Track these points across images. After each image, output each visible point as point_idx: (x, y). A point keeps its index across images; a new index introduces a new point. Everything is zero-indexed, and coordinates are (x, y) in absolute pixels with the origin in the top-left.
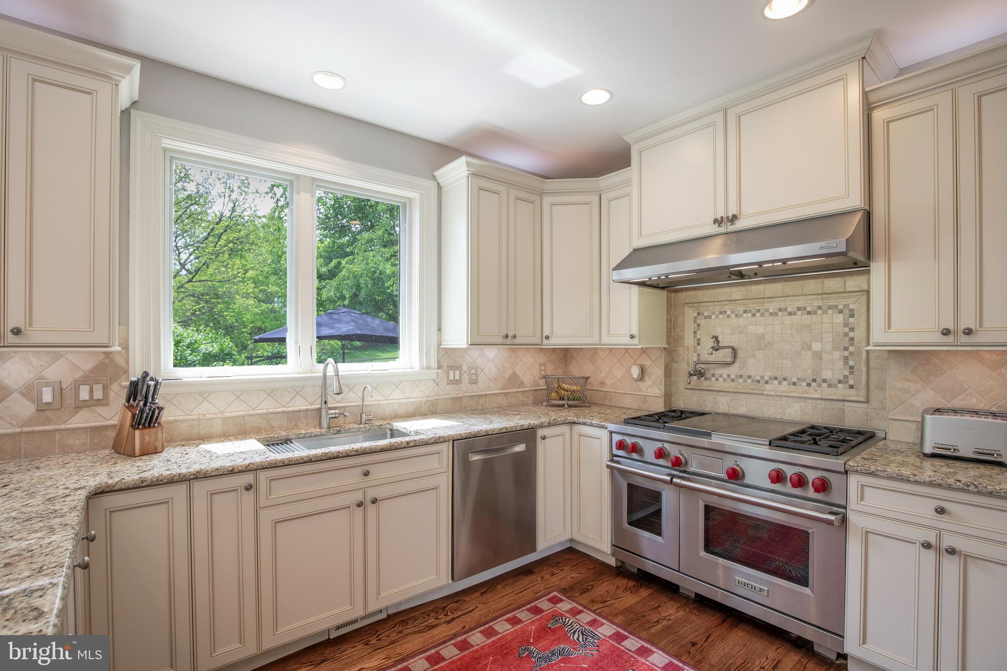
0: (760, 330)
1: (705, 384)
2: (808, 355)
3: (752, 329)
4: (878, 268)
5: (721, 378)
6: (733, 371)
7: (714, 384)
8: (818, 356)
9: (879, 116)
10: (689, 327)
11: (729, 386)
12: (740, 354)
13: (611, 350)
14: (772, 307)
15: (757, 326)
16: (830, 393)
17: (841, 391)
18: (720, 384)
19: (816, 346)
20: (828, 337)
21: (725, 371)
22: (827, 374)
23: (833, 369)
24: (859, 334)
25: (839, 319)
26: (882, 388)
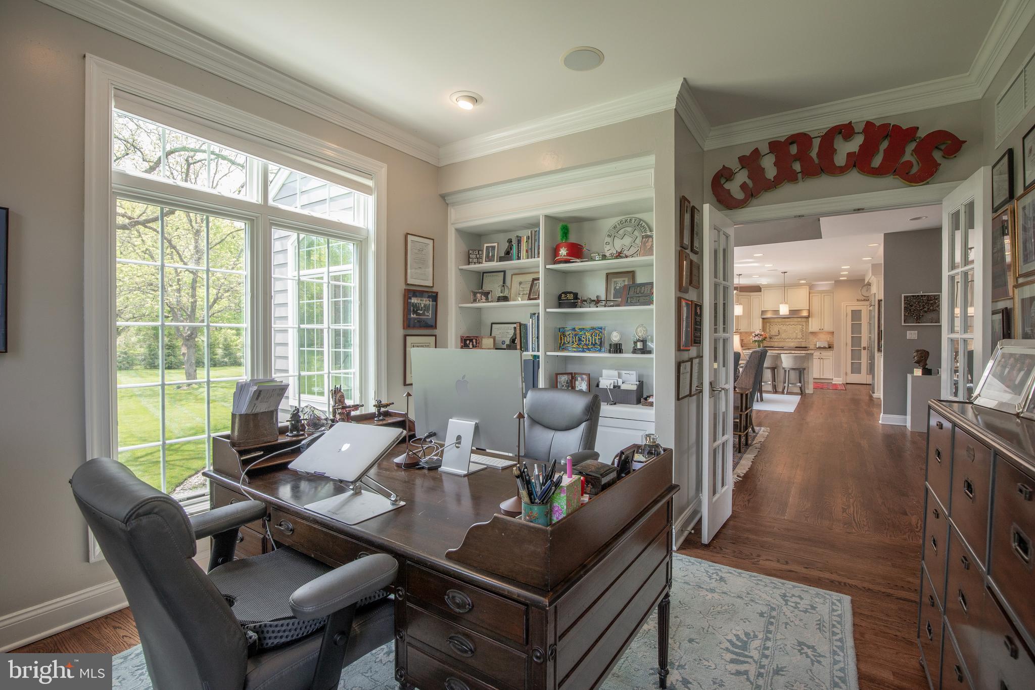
0: (785, 328)
1: (771, 340)
2: (795, 334)
3: (783, 328)
4: (810, 319)
5: (776, 339)
6: (779, 337)
7: (774, 340)
8: (797, 333)
9: (811, 295)
10: (768, 327)
11: (778, 340)
12: (780, 333)
13: (746, 333)
14: (788, 324)
15: (784, 328)
16: (799, 341)
17: (801, 340)
18: (775, 340)
19: (796, 332)
20: (799, 330)
21: (777, 337)
22: (799, 337)
23: (800, 336)
24: (804, 329)
25: (801, 326)
26: (808, 339)
